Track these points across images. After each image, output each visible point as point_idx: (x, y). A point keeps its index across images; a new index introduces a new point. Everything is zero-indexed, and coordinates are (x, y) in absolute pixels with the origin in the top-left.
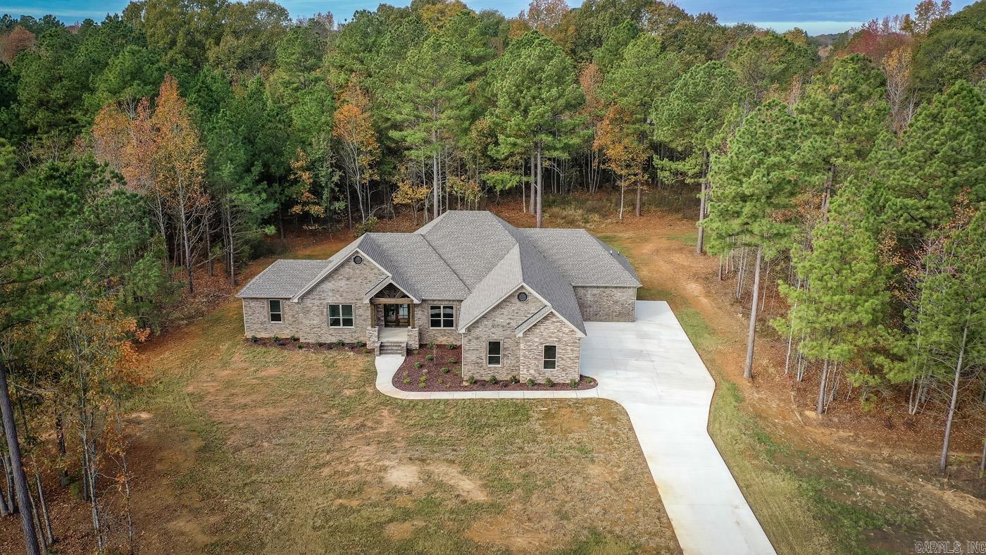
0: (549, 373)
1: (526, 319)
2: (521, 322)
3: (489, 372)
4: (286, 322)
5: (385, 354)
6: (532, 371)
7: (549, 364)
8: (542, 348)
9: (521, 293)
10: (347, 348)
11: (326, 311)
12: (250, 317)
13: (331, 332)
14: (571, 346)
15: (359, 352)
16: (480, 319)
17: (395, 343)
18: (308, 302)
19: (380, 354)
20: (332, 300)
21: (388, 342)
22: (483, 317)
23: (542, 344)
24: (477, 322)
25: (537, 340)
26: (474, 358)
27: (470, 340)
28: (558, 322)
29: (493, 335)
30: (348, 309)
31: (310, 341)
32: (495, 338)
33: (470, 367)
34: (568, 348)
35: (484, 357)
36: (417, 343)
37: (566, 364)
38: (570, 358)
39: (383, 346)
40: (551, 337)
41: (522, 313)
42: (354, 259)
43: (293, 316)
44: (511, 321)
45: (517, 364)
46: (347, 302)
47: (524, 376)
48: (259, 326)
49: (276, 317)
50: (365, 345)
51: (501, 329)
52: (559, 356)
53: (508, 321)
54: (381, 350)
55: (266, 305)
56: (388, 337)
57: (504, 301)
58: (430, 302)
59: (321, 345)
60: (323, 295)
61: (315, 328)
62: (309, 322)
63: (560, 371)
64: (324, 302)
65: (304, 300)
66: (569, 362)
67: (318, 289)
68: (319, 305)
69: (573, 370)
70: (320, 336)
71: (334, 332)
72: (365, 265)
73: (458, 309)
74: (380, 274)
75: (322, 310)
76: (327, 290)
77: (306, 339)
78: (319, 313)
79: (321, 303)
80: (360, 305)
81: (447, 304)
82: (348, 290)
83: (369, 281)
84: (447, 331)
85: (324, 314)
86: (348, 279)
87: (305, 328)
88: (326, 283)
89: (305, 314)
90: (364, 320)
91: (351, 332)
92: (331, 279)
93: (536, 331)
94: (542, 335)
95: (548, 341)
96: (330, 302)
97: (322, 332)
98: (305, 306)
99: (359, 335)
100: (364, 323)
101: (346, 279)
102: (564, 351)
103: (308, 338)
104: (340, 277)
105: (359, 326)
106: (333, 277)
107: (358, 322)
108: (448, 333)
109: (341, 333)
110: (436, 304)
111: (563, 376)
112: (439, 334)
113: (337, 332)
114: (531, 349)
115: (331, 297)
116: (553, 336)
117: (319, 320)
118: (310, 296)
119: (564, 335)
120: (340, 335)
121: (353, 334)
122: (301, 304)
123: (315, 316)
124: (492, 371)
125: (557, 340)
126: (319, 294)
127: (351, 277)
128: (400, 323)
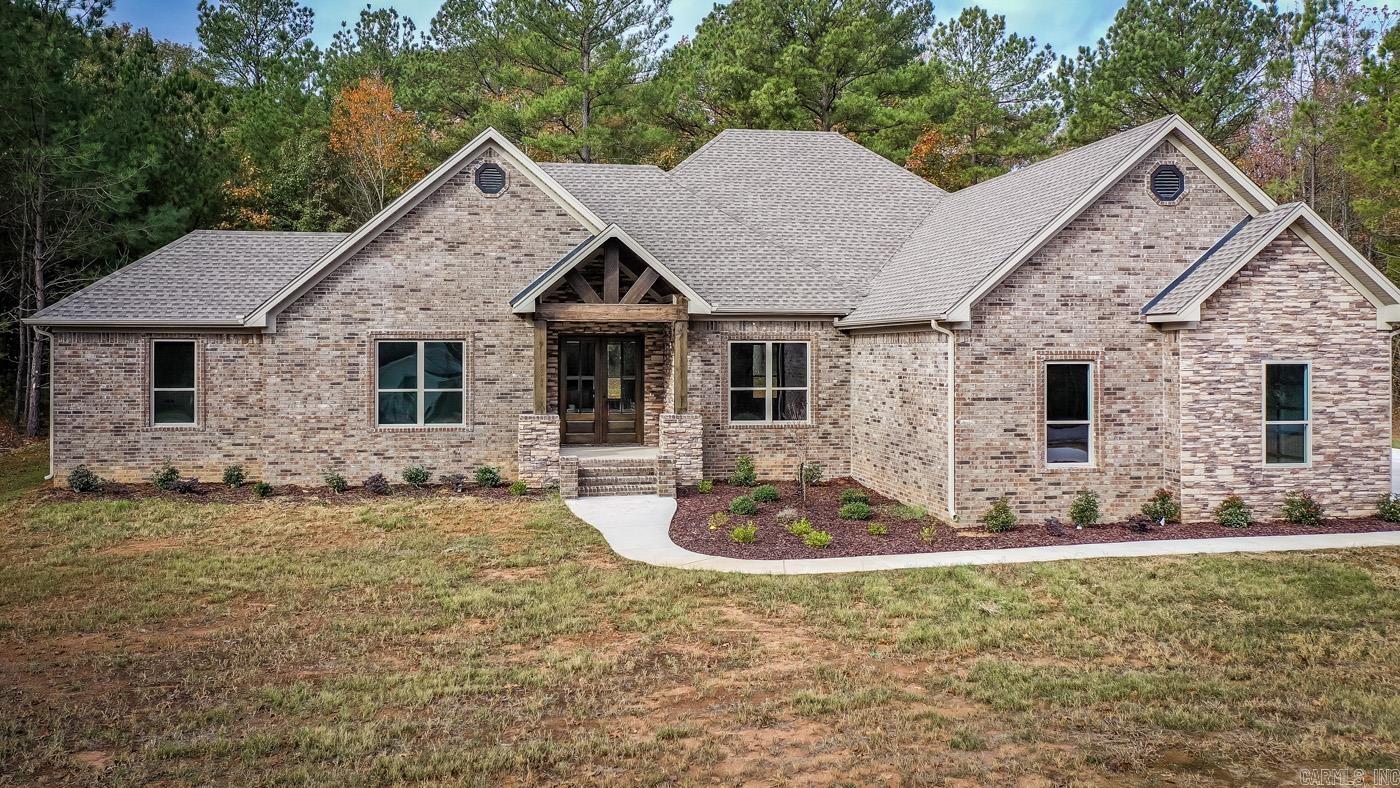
0: (1285, 478)
1: (1181, 269)
2: (1164, 283)
3: (1052, 491)
4: (213, 422)
5: (596, 493)
6: (1225, 474)
7: (1285, 446)
8: (1258, 375)
9: (1162, 169)
10: (445, 490)
11: (367, 364)
12: (74, 406)
13: (383, 443)
14: (1358, 366)
15: (496, 496)
16: (1017, 271)
18: (301, 330)
19: (586, 494)
20: (388, 324)
22: (1032, 263)
23: (1256, 356)
24: (1007, 284)
25: (1238, 341)
26: (994, 435)
27: (980, 359)
28: (1313, 267)
29: (1065, 338)
30: (447, 358)
32: (1073, 348)
33: (980, 472)
34: (1352, 373)
35: (1030, 432)
36: (699, 463)
37: (1347, 439)
38: (1355, 413)
39: (589, 476)
40: (1288, 329)
41: (1167, 247)
42: (479, 173)
43: (240, 401)
44: (1130, 280)
45: (1151, 457)
46: (447, 331)
47: (1197, 492)
48: (106, 439)
49: (172, 406)
51: (1092, 312)
52: (1320, 406)
53: (1118, 280)
54: (581, 484)
55: (141, 352)
57: (1105, 199)
58: (731, 329)
59: (343, 486)
60: (360, 305)
61: (323, 431)
62: (299, 408)
63: (1326, 471)
64: (364, 332)
65: (289, 323)
66: (1356, 433)
67: (344, 284)
68: (342, 342)
69: (1371, 464)
70: (339, 461)
71: (390, 443)
72: (514, 195)
73: (822, 354)
74: (564, 230)
75: (352, 361)
76: (374, 286)
77: (285, 472)
78: (342, 373)
79: (351, 337)
80: (491, 343)
81: (785, 333)
82: (452, 287)
83: (524, 251)
84: (787, 432)
85: (361, 376)
86: (452, 248)
87: (286, 430)
88: (374, 260)
89: (288, 376)
90: (502, 397)
91: (453, 442)
92: (392, 246)
93: (1233, 306)
94: (1258, 322)
95: (1277, 347)
96: (383, 331)
97: (349, 444)
98: (289, 348)
99: (483, 453)
100: (503, 406)
101: (446, 247)
102: (1335, 388)
103: (293, 467)
104: (426, 240)
105: (483, 420)
106: (401, 238)
107: (480, 405)
108: (790, 440)
109: (419, 446)
110: (753, 332)
111: (1337, 492)
112: (759, 442)
113: (402, 443)
114: (1219, 381)
115: (392, 312)
116: (1296, 324)
117: (338, 399)
118: (310, 310)
119: (1336, 322)
120: (414, 454)
121: (462, 450)
122: (279, 340)
123: (325, 385)
124: (1065, 488)
125: (1311, 340)
126: (348, 301)
127: (463, 240)
128: (608, 431)
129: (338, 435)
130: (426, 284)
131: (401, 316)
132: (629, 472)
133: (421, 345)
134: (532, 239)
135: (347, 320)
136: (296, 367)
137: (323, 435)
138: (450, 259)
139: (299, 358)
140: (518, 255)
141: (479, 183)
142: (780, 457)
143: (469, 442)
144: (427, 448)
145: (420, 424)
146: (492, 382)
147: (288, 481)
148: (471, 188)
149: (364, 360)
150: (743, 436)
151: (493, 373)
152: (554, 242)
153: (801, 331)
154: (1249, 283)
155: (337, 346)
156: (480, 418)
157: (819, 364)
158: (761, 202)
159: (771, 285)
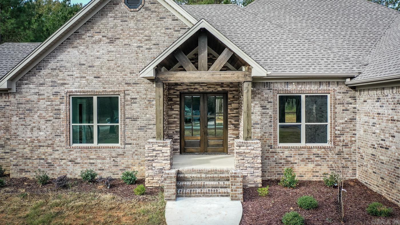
5: (189, 195)
10: (100, 186)
13: (74, 155)
15: (130, 195)
20: (77, 87)
21: (193, 171)
30: (109, 106)
39: (184, 179)
46: (109, 90)
50: (142, 181)
54: (178, 187)
56: (191, 164)
61: (41, 148)
62: (29, 134)
64: (63, 91)
65: (23, 86)
67: (52, 64)
68: (52, 97)
70: (50, 165)
71: (78, 154)
72: (147, 9)
73: (337, 102)
74: (176, 29)
75: (57, 107)
77: (22, 170)
78: (52, 114)
79: (56, 94)
80: (134, 97)
82: (112, 64)
83: (153, 42)
84: (315, 151)
85: (62, 116)
86: (112, 41)
87: (22, 146)
88: (69, 50)
89: (22, 116)
90: (141, 128)
91: (114, 154)
92: (78, 41)
96: (74, 90)
97: (56, 155)
98: (23, 100)
99: (131, 161)
100: (141, 133)
101: (108, 41)
103: (26, 168)
104: (97, 37)
105: (130, 142)
106: (83, 37)
107: (128, 133)
108: (318, 156)
109: (94, 157)
112: (297, 157)
113: (85, 155)
115: (79, 79)
118: (34, 79)
120: (92, 161)
121: (118, 159)
122: (18, 96)
123: (43, 121)
126: (54, 73)
127: (118, 36)
128: (208, 146)
129: (50, 150)
131: (84, 81)
132: (213, 179)
133: (95, 99)
134: (158, 35)
135: (54, 84)
136: (26, 111)
137: (42, 150)
138: (111, 48)
139: (28, 106)
140: (150, 45)
141: (127, 3)
142: (311, 166)
143: (123, 155)
144: (99, 158)
145: (95, 144)
146: (135, 120)
147: (24, 175)
148: (123, 6)
149: (63, 107)
150: (287, 153)
151: (136, 115)
152: (170, 36)
155: (49, 100)
156: (128, 141)
157: (335, 108)
159: (304, 60)
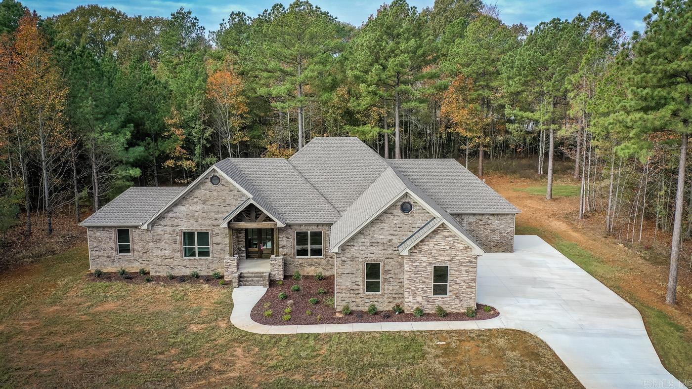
0: (439, 300)
1: (411, 234)
2: (405, 238)
3: (367, 301)
4: (136, 253)
5: (245, 285)
6: (419, 299)
7: (440, 290)
8: (431, 269)
9: (404, 203)
10: (201, 281)
11: (179, 239)
12: (95, 249)
13: (185, 263)
14: (465, 266)
15: (216, 285)
16: (356, 235)
17: (256, 273)
18: (159, 229)
19: (239, 285)
20: (186, 227)
21: (249, 273)
22: (360, 232)
23: (430, 264)
24: (352, 239)
25: (425, 259)
26: (349, 284)
27: (344, 262)
28: (451, 236)
29: (372, 255)
30: (204, 237)
31: (162, 274)
32: (374, 258)
33: (344, 295)
34: (463, 269)
35: (360, 283)
36: (281, 273)
37: (460, 289)
38: (464, 281)
39: (244, 277)
40: (441, 255)
41: (406, 227)
42: (211, 179)
43: (144, 247)
44: (394, 238)
45: (400, 291)
46: (204, 229)
47: (409, 304)
48: (105, 258)
49: (124, 249)
50: (222, 277)
51: (381, 247)
52: (452, 279)
53: (389, 238)
54: (239, 281)
55: (114, 234)
56: (249, 268)
57: (385, 212)
58: (295, 227)
59: (173, 278)
60: (176, 221)
62: (160, 252)
63: (453, 298)
64: (178, 229)
65: (155, 227)
66: (464, 287)
67: (171, 214)
68: (171, 232)
69: (469, 296)
70: (172, 268)
71: (188, 263)
72: (223, 185)
73: (327, 235)
74: (240, 196)
75: (174, 238)
76: (179, 215)
77: (156, 272)
78: (172, 242)
79: (174, 231)
80: (218, 232)
81: (315, 229)
82: (205, 215)
83: (227, 203)
84: (315, 260)
85: (177, 243)
86: (204, 202)
87: (156, 259)
88: (180, 207)
89: (156, 243)
90: (222, 249)
91: (207, 263)
92: (185, 202)
93: (423, 248)
94: (431, 253)
95: (438, 261)
96: (184, 229)
97: (175, 263)
98: (155, 234)
99: (217, 266)
100: (222, 252)
101: (202, 202)
102: (457, 273)
103: (159, 270)
104: (196, 200)
105: (216, 256)
106: (188, 200)
107: (215, 252)
108: (316, 263)
109: (196, 264)
110: (303, 229)
111: (457, 304)
112: (306, 263)
113: (191, 263)
114: (418, 271)
115: (185, 223)
116: (444, 254)
117: (171, 249)
118: (161, 222)
119: (458, 253)
120: (195, 266)
121: (210, 265)
122: (152, 232)
123: (167, 245)
124: (371, 300)
125: (449, 259)
126: (172, 220)
127: (207, 200)
128: (263, 254)
129: (172, 260)
130: (196, 214)
131: (189, 224)
132: (258, 277)
133: (196, 233)
134: (229, 199)
135: (172, 226)
136: (158, 240)
137: (167, 260)
138: (203, 206)
139: (158, 237)
140: (225, 204)
141: (211, 181)
142: (313, 268)
143: (212, 263)
144: (199, 264)
145: (197, 257)
146: (218, 244)
147: (158, 274)
148: (209, 184)
149: (178, 238)
150: (300, 261)
151: (219, 242)
152: (236, 200)
153: (319, 228)
154: (429, 241)
155: (170, 233)
156: (215, 255)
157: (326, 238)
158: (319, 172)
159: (311, 212)
